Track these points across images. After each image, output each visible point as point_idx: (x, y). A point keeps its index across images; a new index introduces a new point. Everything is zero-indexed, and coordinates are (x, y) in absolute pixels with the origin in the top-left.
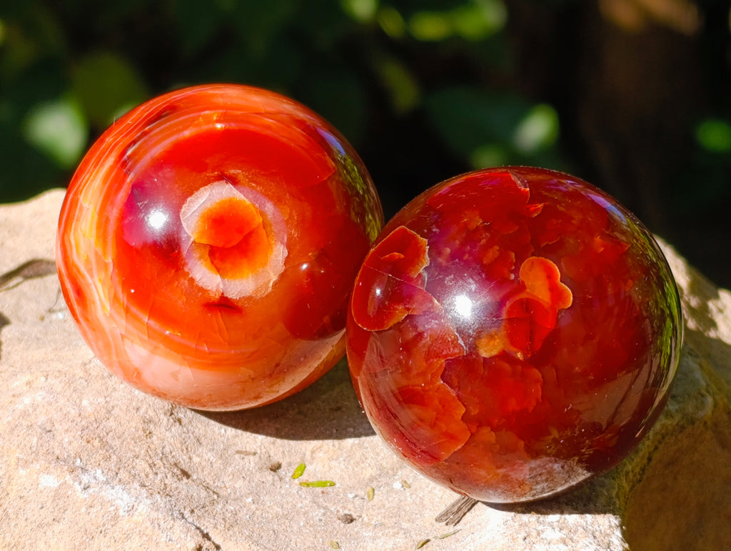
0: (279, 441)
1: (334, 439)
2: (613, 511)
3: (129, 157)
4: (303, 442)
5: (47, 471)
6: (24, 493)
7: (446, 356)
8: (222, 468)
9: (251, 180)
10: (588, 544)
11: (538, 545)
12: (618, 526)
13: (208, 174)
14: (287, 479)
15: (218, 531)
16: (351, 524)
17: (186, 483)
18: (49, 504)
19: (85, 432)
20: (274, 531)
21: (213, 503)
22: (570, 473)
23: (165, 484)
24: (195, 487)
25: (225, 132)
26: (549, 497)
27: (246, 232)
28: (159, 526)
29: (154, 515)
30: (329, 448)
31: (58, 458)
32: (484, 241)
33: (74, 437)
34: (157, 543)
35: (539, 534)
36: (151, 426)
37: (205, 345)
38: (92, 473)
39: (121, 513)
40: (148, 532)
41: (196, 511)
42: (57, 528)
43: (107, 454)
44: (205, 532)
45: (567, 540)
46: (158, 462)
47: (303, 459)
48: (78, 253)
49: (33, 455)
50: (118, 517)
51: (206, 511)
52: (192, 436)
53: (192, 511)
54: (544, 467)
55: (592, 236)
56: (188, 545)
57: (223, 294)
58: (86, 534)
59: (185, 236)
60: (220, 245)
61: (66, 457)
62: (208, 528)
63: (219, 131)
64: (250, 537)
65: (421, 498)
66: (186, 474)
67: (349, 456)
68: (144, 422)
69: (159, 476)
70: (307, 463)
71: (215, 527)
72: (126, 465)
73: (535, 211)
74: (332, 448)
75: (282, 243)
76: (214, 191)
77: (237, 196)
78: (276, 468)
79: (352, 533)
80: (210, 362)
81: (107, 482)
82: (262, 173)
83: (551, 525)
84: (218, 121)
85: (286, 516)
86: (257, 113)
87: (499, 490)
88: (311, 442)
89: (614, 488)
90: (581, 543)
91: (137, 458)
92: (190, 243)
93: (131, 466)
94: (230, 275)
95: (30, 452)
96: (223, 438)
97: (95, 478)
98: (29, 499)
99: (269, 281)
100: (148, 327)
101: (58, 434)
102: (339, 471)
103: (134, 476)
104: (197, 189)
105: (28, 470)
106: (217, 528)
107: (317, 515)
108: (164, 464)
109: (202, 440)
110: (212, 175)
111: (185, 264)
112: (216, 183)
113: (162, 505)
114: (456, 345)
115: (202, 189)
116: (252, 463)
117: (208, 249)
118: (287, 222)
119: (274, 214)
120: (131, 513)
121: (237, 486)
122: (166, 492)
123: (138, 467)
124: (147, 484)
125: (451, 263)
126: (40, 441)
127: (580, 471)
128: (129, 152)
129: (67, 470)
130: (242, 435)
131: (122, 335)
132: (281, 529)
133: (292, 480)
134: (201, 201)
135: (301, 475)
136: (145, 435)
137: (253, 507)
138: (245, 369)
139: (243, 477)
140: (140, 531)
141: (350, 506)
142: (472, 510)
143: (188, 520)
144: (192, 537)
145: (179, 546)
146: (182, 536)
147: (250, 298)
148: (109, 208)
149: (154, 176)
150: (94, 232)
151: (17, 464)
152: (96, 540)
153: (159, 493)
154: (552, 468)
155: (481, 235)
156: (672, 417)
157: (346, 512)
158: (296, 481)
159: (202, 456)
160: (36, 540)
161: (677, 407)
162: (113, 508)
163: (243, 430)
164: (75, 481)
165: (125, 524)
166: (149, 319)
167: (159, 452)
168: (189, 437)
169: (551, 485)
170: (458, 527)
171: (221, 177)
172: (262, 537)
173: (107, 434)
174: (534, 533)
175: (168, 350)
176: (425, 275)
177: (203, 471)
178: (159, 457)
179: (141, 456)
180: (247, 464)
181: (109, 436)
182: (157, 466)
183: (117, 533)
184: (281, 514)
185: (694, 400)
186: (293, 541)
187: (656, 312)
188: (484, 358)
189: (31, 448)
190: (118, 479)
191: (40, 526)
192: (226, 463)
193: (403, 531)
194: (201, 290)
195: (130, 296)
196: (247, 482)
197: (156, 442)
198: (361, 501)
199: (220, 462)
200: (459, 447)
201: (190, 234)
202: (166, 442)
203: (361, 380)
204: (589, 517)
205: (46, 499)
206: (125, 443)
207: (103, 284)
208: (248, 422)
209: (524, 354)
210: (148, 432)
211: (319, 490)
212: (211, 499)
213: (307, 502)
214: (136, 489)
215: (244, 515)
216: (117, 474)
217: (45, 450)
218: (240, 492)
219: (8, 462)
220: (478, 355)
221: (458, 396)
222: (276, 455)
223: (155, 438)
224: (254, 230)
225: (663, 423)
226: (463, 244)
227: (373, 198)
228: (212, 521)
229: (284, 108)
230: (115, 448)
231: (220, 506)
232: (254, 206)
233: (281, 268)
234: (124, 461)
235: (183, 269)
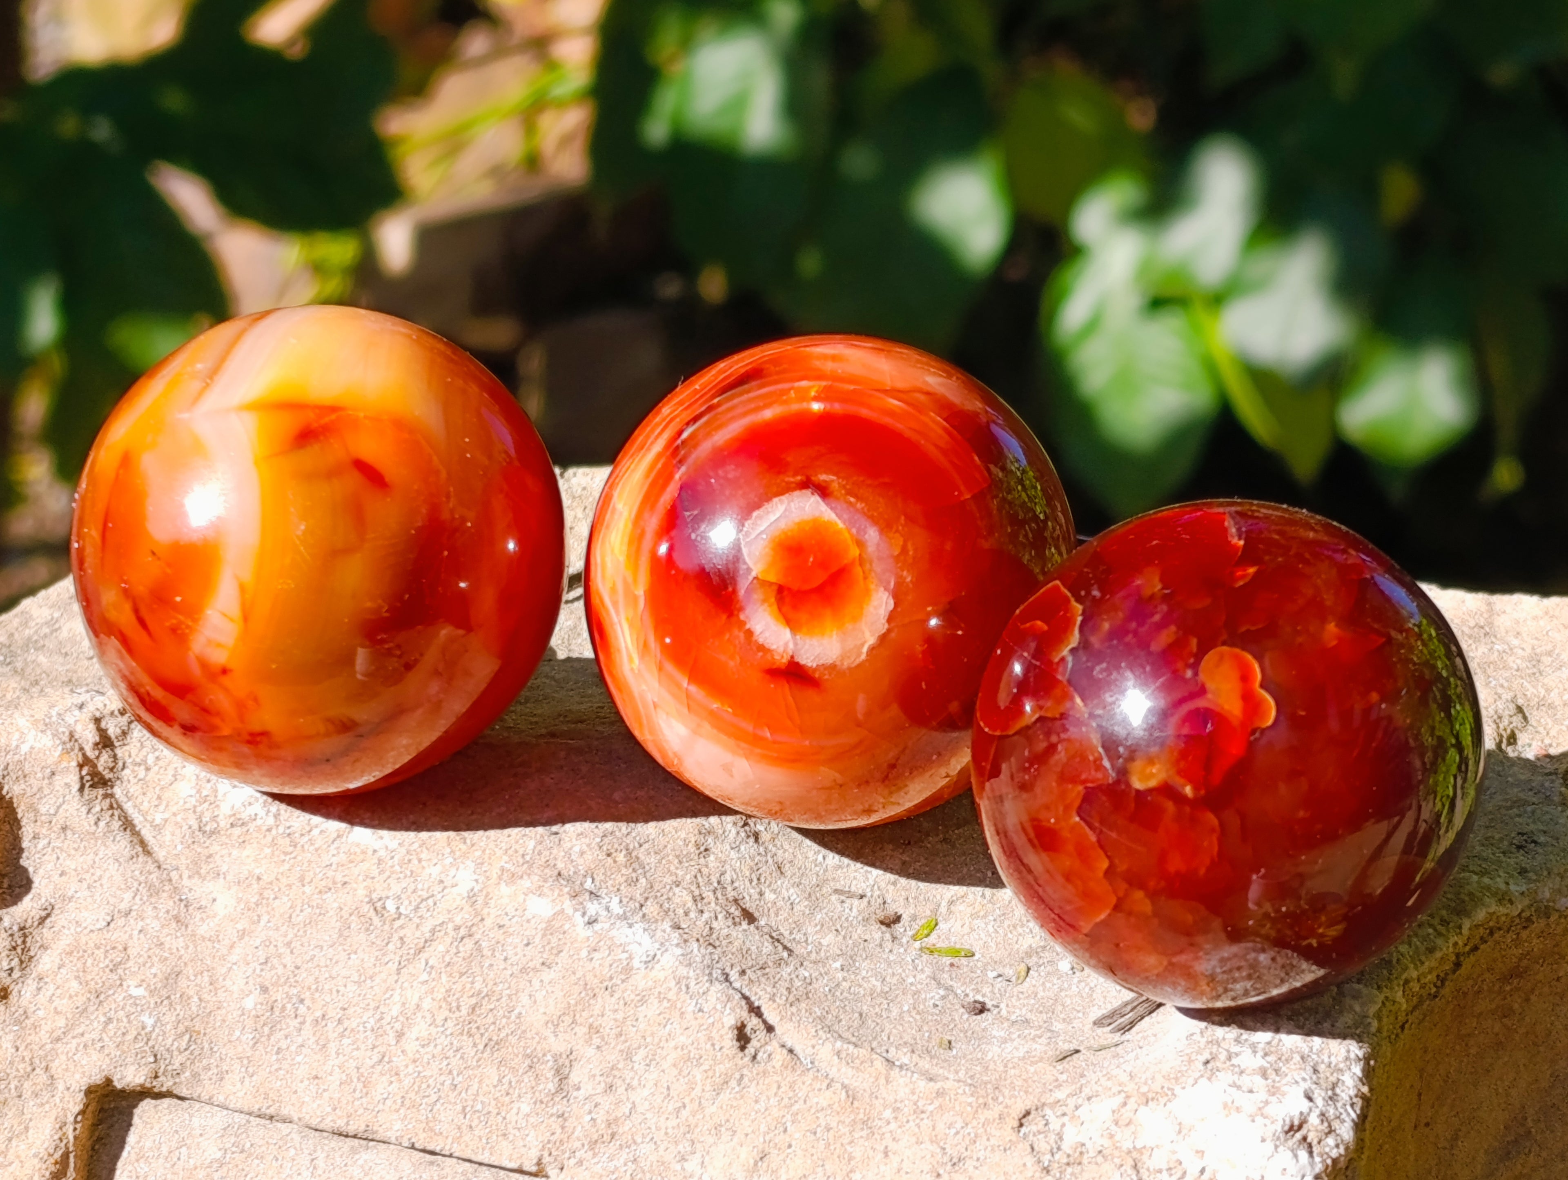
0: (903, 881)
1: (986, 886)
2: (1359, 1036)
3: (683, 442)
4: (938, 886)
5: (539, 891)
6: (505, 921)
7: (1084, 782)
8: (807, 912)
9: (850, 493)
10: (1299, 1080)
11: (1223, 1073)
12: (1360, 1060)
13: (787, 479)
14: (904, 940)
15: (775, 1005)
16: (979, 1017)
17: (745, 930)
18: (537, 940)
19: (606, 840)
20: (861, 1015)
21: (779, 963)
22: (1289, 970)
23: (711, 928)
24: (757, 937)
25: (824, 418)
26: (1259, 1002)
27: (834, 569)
28: (688, 988)
29: (683, 971)
30: (976, 900)
31: (559, 874)
32: (1157, 618)
33: (588, 845)
34: (682, 1013)
35: (1229, 1058)
36: (710, 840)
37: (766, 729)
38: (604, 901)
39: (636, 963)
40: (671, 995)
41: (748, 972)
42: (547, 975)
43: (634, 875)
44: (756, 1004)
45: (1269, 1071)
46: (709, 895)
47: (935, 911)
48: (603, 577)
49: (526, 866)
50: (632, 969)
51: (764, 975)
52: (770, 861)
53: (743, 973)
54: (1244, 957)
55: (1323, 620)
56: (725, 1020)
57: (792, 657)
58: (585, 989)
59: (745, 567)
60: (795, 587)
61: (571, 873)
62: (761, 999)
63: (815, 414)
64: (821, 1019)
65: (1091, 988)
66: (749, 917)
67: (1004, 914)
68: (700, 833)
69: (706, 915)
70: (940, 919)
71: (772, 999)
72: (659, 894)
73: (1243, 577)
74: (979, 899)
75: (886, 589)
76: (792, 504)
77: (826, 515)
78: (891, 922)
79: (977, 1029)
80: (775, 755)
81: (624, 917)
82: (869, 482)
83: (1254, 1047)
84: (816, 399)
85: (885, 994)
86: (878, 390)
87: (1179, 988)
88: (951, 887)
89: (1375, 1002)
90: (1289, 1078)
91: (678, 886)
92: (750, 578)
93: (665, 897)
94: (804, 630)
95: (521, 861)
96: (817, 869)
97: (607, 909)
98: (511, 930)
99: (863, 645)
100: (688, 696)
101: (567, 839)
102: (983, 936)
103: (667, 912)
104: (769, 500)
105: (514, 888)
106: (774, 1001)
107: (932, 998)
108: (717, 899)
109: (786, 868)
110: (792, 479)
111: (741, 609)
112: (797, 493)
113: (697, 959)
114: (1099, 767)
115: (776, 500)
116: (855, 910)
117: (775, 588)
118: (897, 559)
119: (878, 545)
120: (650, 965)
121: (825, 942)
122: (709, 941)
123: (677, 900)
124: (683, 926)
125: (1107, 644)
126: (539, 847)
127: (1304, 965)
128: (685, 435)
129: (568, 893)
130: (848, 865)
131: (654, 703)
132: (873, 1012)
133: (911, 942)
134: (772, 518)
135: (928, 935)
136: (697, 852)
137: (840, 975)
138: (827, 770)
139: (837, 930)
140: (660, 993)
141: (986, 990)
142: (1154, 1015)
143: (734, 985)
144: (732, 1009)
145: (711, 1020)
146: (719, 1007)
147: (832, 667)
148: (646, 515)
149: (711, 474)
150: (625, 548)
151: (500, 878)
152: (599, 999)
153: (698, 940)
154: (1256, 960)
155: (1156, 607)
156: (1511, 902)
157: (979, 998)
158: (917, 944)
159: (780, 893)
160: (517, 991)
161: (1524, 888)
162: (625, 955)
163: (852, 859)
164: (576, 910)
165: (640, 980)
166: (689, 684)
167: (714, 880)
168: (767, 862)
169: (1258, 986)
170: (1127, 1036)
171: (805, 485)
172: (840, 1021)
173: (641, 846)
174: (1223, 1056)
175: (715, 731)
176: (1070, 659)
177: (777, 915)
178: (712, 888)
179: (684, 884)
180: (847, 910)
181: (642, 849)
182: (705, 901)
183: (628, 992)
184: (879, 990)
185: (1558, 879)
186: (887, 1032)
187: (1429, 741)
188: (1138, 792)
189: (523, 856)
190: (641, 914)
191: (524, 970)
192: (815, 907)
193: (1049, 1034)
194: (762, 648)
195: (664, 648)
196: (840, 938)
197: (711, 865)
198: (1005, 983)
199: (806, 903)
200: (1103, 916)
201: (751, 565)
202: (727, 867)
203: (984, 806)
204: (1317, 1041)
205: (534, 932)
206: (664, 861)
207: (631, 626)
208: (862, 847)
209: (1196, 789)
210: (702, 849)
211: (947, 960)
212: (777, 957)
213: (923, 976)
214: (664, 931)
215: (821, 986)
216: (642, 906)
217: (544, 860)
218: (826, 951)
219: (488, 874)
220: (1128, 785)
221: (1099, 841)
222: (894, 901)
223: (712, 858)
224: (846, 565)
225: (1491, 911)
226: (1129, 619)
227: (1061, 526)
228: (769, 989)
229: (926, 383)
230: (647, 868)
231: (789, 970)
232: (849, 531)
233: (882, 626)
234: (656, 888)
235: (738, 616)
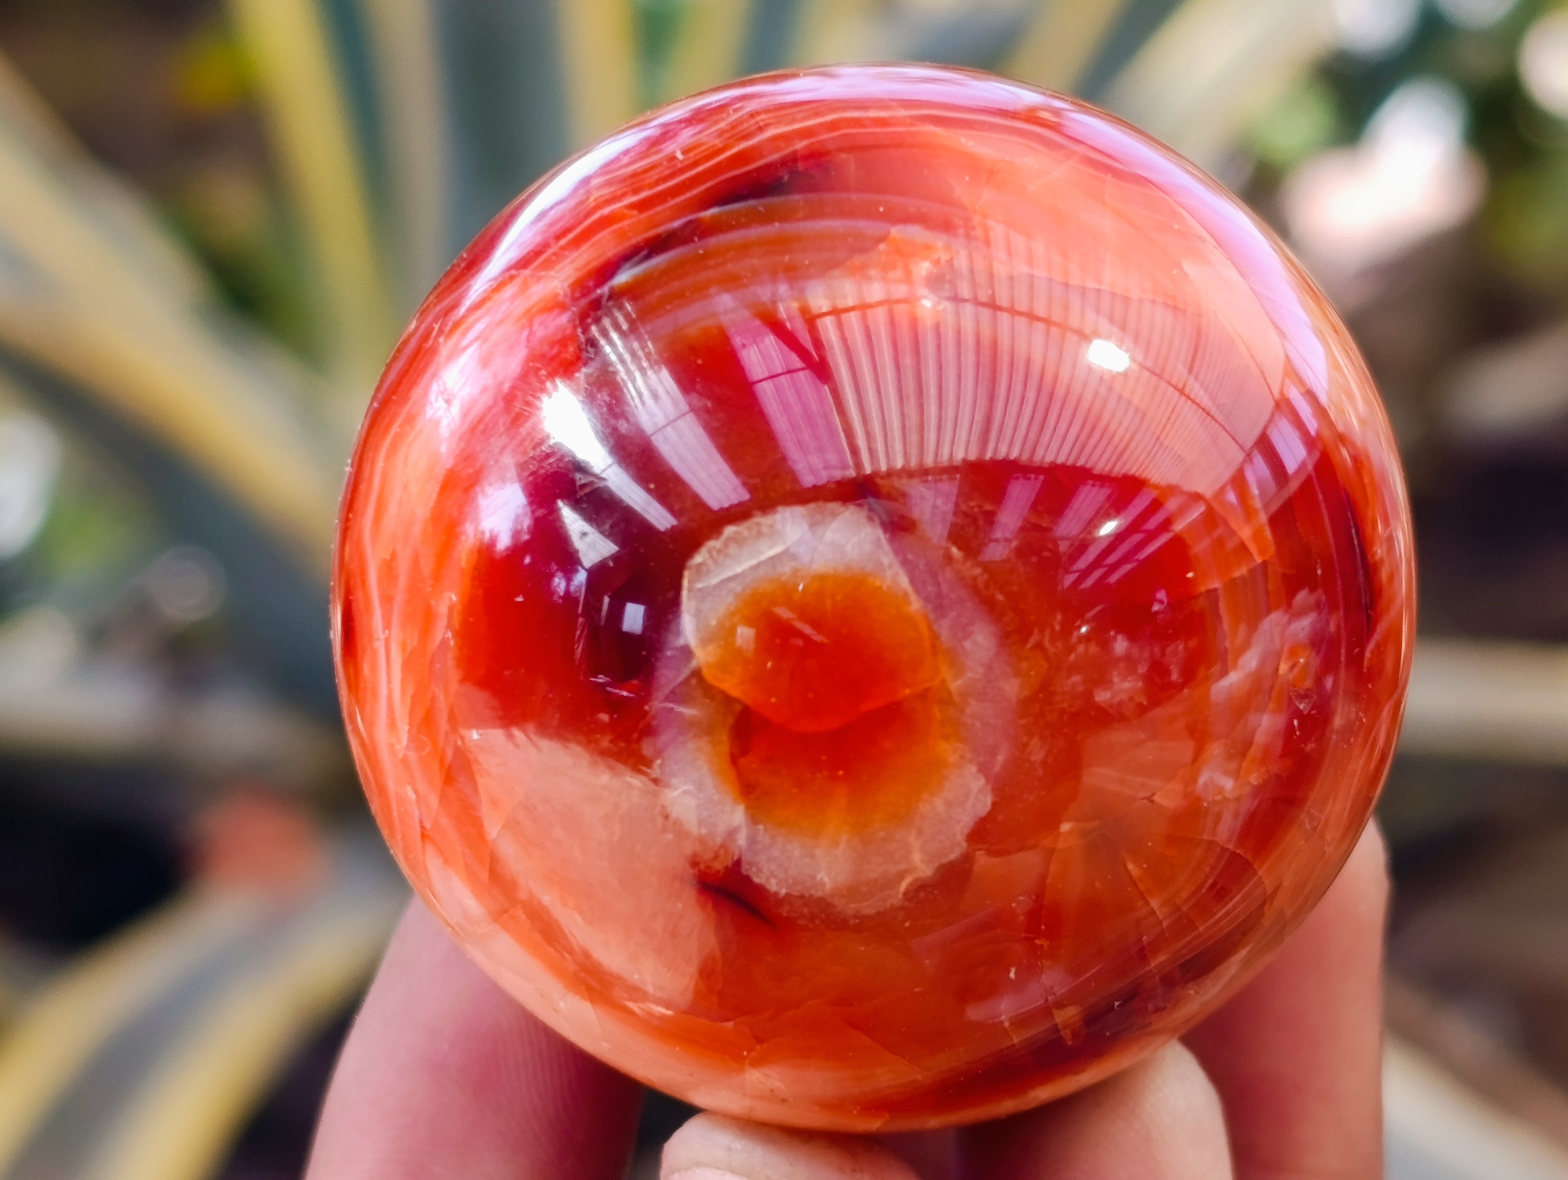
57: (738, 863)
75: (983, 769)
77: (889, 573)
92: (686, 672)
94: (778, 817)
99: (901, 876)
117: (734, 710)
118: (1023, 706)
119: (987, 670)
128: (623, 278)
131: (422, 831)
134: (766, 552)
201: (693, 645)
232: (930, 623)
